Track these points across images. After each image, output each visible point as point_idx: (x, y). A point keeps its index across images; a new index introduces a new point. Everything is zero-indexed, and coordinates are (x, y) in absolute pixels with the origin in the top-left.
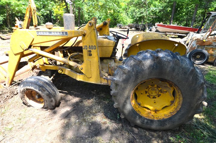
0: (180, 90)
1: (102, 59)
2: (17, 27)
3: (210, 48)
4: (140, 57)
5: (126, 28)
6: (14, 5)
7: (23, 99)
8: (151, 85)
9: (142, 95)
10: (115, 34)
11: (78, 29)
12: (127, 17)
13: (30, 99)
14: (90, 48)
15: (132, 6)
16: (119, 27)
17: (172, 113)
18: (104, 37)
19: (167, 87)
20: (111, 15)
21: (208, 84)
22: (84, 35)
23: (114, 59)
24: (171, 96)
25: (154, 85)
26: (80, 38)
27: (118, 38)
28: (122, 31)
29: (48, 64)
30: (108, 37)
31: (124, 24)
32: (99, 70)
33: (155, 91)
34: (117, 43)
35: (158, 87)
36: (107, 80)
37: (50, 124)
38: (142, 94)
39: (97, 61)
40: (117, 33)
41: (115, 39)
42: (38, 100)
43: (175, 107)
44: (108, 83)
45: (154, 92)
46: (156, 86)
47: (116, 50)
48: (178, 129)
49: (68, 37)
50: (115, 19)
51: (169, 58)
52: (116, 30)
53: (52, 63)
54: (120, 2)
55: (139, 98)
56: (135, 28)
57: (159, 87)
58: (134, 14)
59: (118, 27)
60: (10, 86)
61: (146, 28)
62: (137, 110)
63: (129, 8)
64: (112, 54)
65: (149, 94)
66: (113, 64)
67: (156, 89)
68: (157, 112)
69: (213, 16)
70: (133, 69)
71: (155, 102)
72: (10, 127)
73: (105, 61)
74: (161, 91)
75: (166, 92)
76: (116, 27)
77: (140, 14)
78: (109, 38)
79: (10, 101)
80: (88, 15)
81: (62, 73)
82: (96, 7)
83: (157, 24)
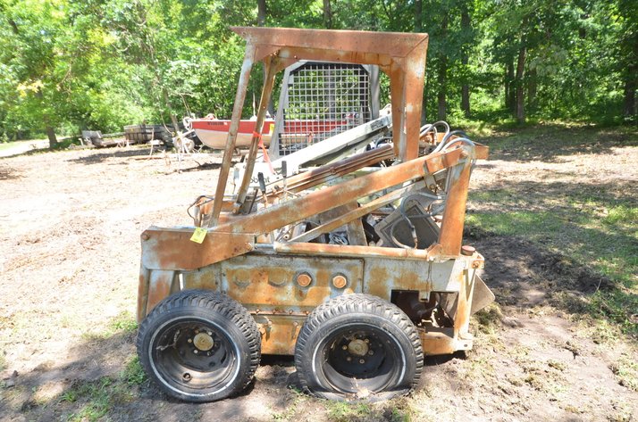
3: (252, 271)
5: (115, 145)
59: (86, 143)
83: (190, 120)
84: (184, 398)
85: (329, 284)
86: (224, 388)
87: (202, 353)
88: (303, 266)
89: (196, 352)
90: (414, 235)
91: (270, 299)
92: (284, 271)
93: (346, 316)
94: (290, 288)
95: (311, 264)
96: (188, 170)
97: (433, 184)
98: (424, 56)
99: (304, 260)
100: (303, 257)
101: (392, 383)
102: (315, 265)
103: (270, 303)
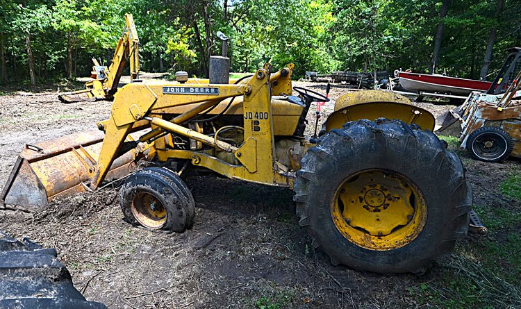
0: (421, 192)
1: (278, 139)
2: (95, 77)
3: (514, 125)
4: (348, 132)
5: (326, 81)
6: (85, 31)
7: (127, 209)
8: (370, 186)
9: (352, 204)
10: (304, 92)
11: (236, 83)
12: (330, 57)
13: (138, 211)
14: (257, 117)
15: (342, 32)
16: (310, 80)
17: (409, 238)
18: (283, 97)
19: (399, 188)
20: (294, 52)
21: (505, 200)
22: (248, 94)
23: (301, 139)
24: (407, 205)
25: (376, 185)
26: (239, 99)
27: (308, 100)
28: (317, 86)
29: (173, 146)
30: (290, 97)
31: (323, 71)
32: (271, 159)
33: (378, 198)
34: (307, 109)
35: (383, 189)
36: (287, 177)
37: (178, 254)
38: (353, 202)
39: (270, 141)
40: (306, 90)
41: (302, 101)
42: (153, 214)
43: (415, 225)
44: (288, 184)
45: (375, 200)
46: (378, 187)
47: (305, 123)
48: (423, 271)
49: (219, 96)
50: (302, 62)
51: (399, 133)
52: (303, 84)
53: (181, 146)
54: (313, 24)
55: (347, 209)
56: (347, 81)
57: (386, 190)
58: (346, 50)
59: (308, 78)
60: (99, 189)
61: (373, 82)
62: (343, 230)
63: (335, 37)
64: (296, 130)
65: (366, 203)
66: (297, 148)
67: (379, 192)
68: (382, 238)
70: (335, 152)
71: (378, 220)
72: (106, 256)
73: (282, 143)
74: (389, 198)
75: (399, 198)
76: (304, 78)
77: (360, 50)
78: (292, 100)
79: (100, 215)
80: (239, 53)
81: (200, 165)
82: (260, 36)
83: (398, 72)
87: (487, 148)
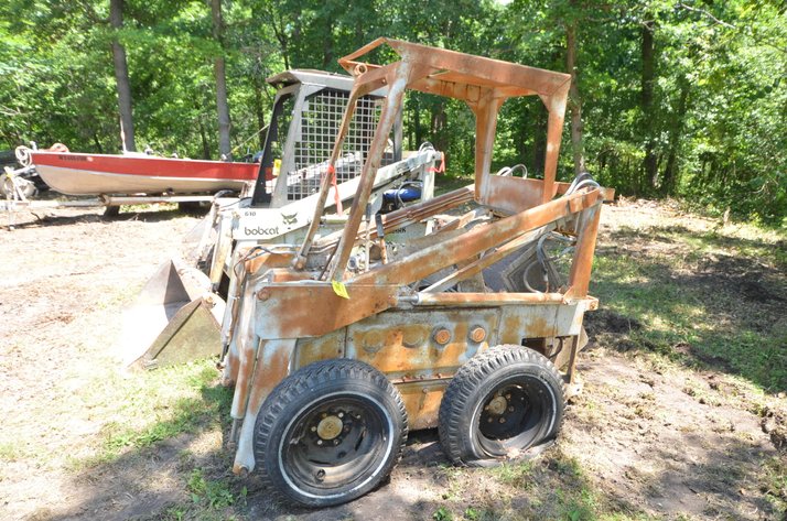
3: (386, 331)
69: (310, 98)
83: (28, 151)
84: (318, 503)
85: (466, 339)
86: (370, 478)
87: (329, 443)
88: (441, 320)
89: (320, 442)
90: (546, 279)
91: (403, 364)
92: (421, 328)
93: (507, 368)
94: (426, 347)
95: (450, 318)
96: (22, 226)
97: (572, 226)
98: (566, 96)
99: (443, 313)
100: (440, 310)
101: (541, 436)
102: (454, 318)
103: (401, 369)
